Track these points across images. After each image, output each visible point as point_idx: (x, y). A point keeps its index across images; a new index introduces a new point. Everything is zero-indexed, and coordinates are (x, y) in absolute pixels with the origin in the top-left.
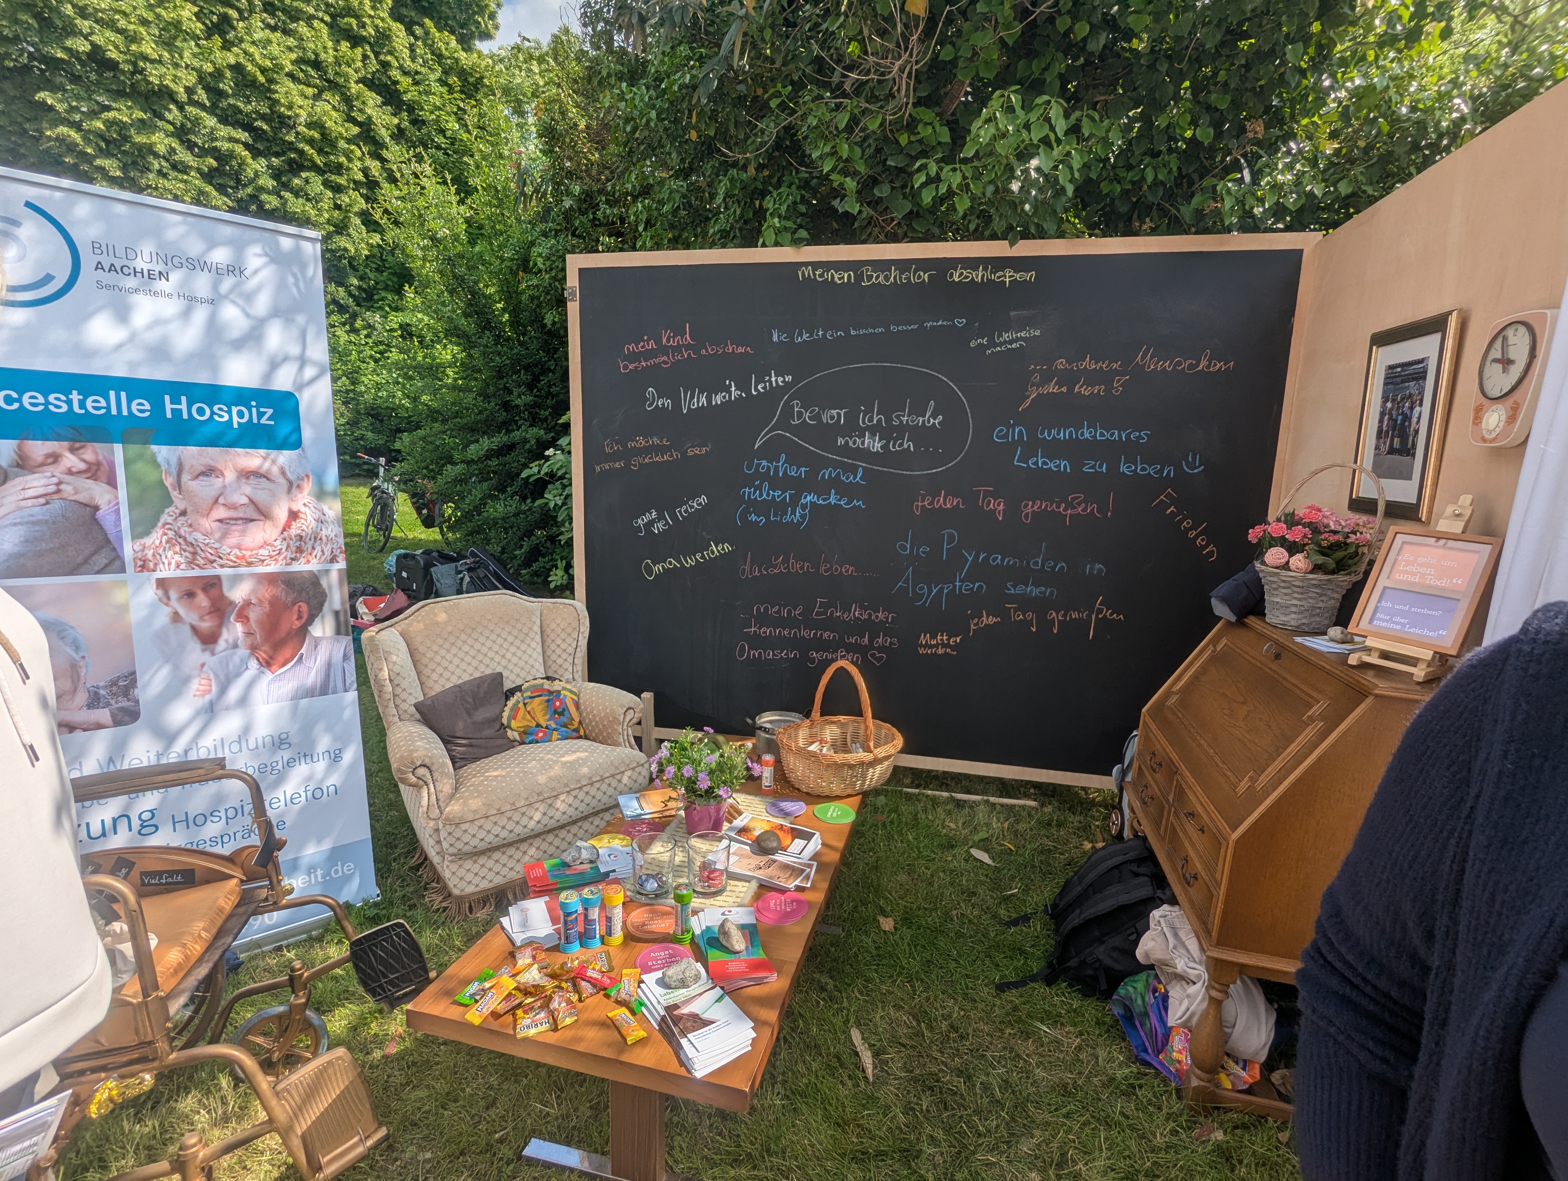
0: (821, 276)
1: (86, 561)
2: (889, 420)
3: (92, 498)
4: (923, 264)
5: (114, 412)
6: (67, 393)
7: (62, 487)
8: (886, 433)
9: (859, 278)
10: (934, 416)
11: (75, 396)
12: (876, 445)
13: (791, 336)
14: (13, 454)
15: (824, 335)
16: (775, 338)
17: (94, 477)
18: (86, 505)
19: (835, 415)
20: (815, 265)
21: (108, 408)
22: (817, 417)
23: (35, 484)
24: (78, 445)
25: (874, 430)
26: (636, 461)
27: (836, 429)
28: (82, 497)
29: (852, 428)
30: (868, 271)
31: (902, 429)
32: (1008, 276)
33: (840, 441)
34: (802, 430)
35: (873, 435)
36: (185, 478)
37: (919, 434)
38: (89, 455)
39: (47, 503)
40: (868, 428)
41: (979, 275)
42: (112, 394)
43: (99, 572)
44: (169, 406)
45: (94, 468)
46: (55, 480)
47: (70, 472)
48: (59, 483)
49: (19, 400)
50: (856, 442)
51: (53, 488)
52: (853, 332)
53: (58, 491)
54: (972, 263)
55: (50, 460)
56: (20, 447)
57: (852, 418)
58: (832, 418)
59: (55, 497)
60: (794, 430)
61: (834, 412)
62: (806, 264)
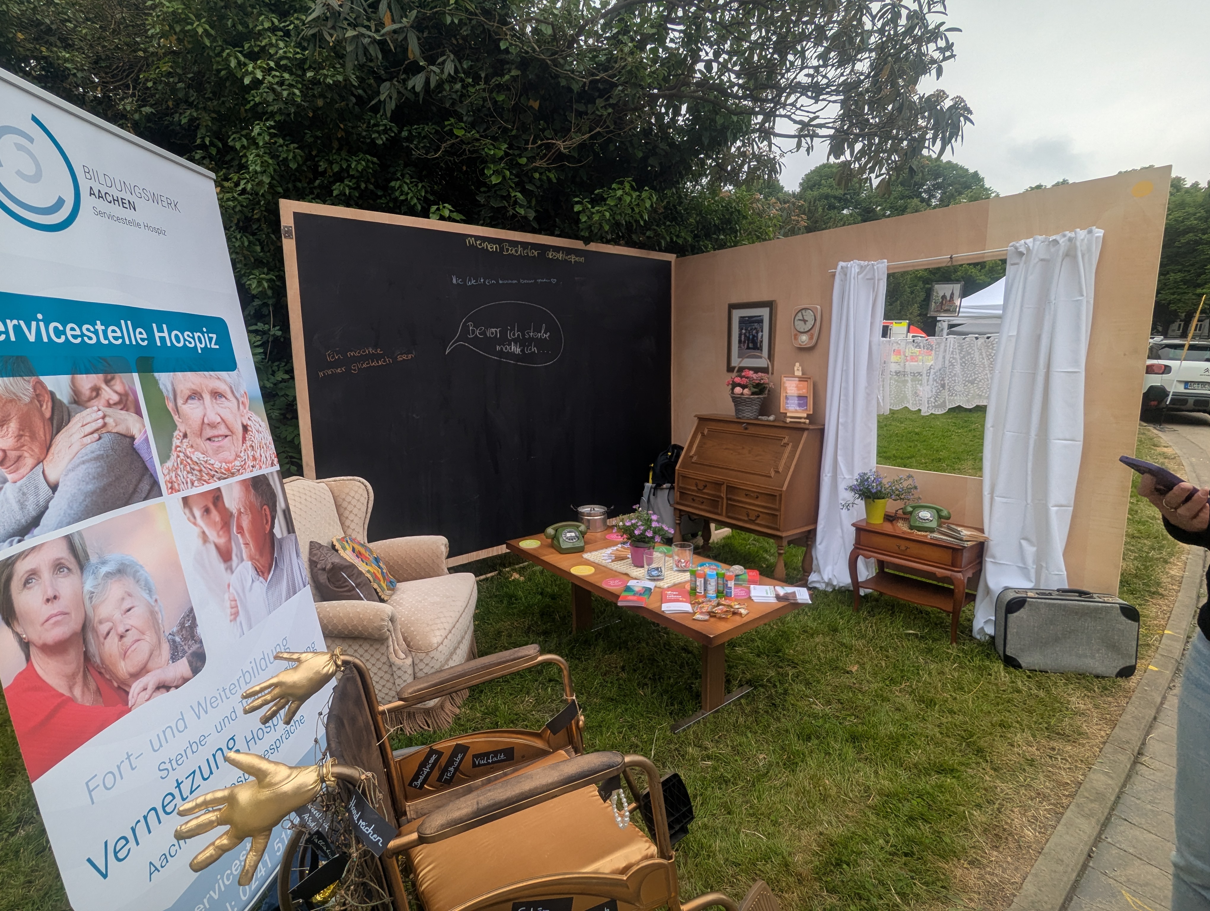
0: (480, 245)
1: (135, 491)
2: (523, 335)
3: (128, 429)
4: (535, 246)
5: (128, 342)
6: (94, 324)
7: (107, 420)
8: (523, 342)
9: (502, 249)
10: (545, 333)
11: (100, 327)
12: (516, 349)
13: (464, 281)
14: (70, 391)
15: (484, 282)
16: (454, 281)
17: (125, 408)
18: (125, 436)
19: (493, 332)
20: (477, 238)
21: (123, 337)
22: (483, 333)
23: (89, 419)
24: (109, 376)
25: (516, 341)
26: (355, 368)
27: (494, 341)
28: (121, 429)
29: (504, 340)
30: (506, 246)
31: (531, 339)
32: (573, 258)
33: (498, 348)
34: (475, 341)
35: (516, 343)
36: (180, 402)
37: (539, 343)
38: (118, 387)
39: (100, 438)
40: (513, 340)
41: (560, 256)
42: (122, 322)
43: (145, 499)
44: (157, 335)
45: (124, 398)
46: (100, 414)
47: (109, 405)
48: (104, 417)
49: (64, 332)
50: (506, 349)
51: (100, 422)
52: (500, 282)
53: (105, 425)
54: (557, 249)
55: (94, 394)
56: (73, 382)
57: (503, 333)
58: (492, 333)
59: (104, 430)
60: (471, 341)
61: (493, 330)
62: (471, 236)
